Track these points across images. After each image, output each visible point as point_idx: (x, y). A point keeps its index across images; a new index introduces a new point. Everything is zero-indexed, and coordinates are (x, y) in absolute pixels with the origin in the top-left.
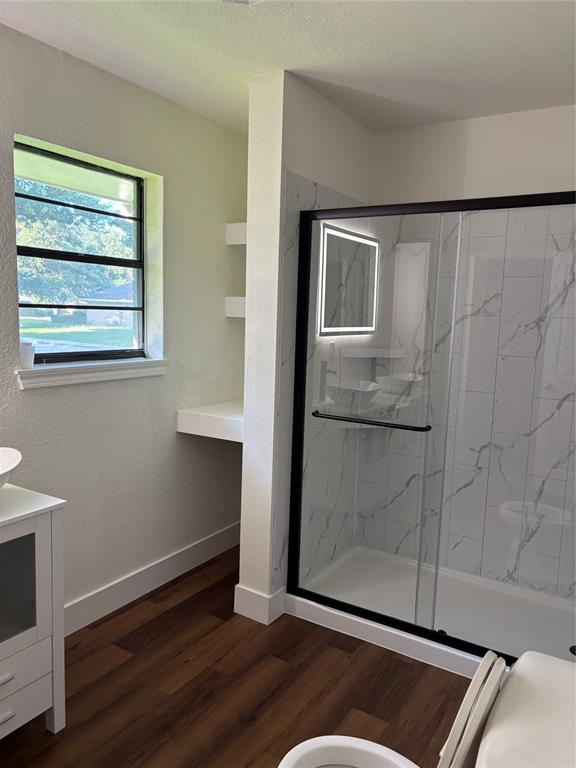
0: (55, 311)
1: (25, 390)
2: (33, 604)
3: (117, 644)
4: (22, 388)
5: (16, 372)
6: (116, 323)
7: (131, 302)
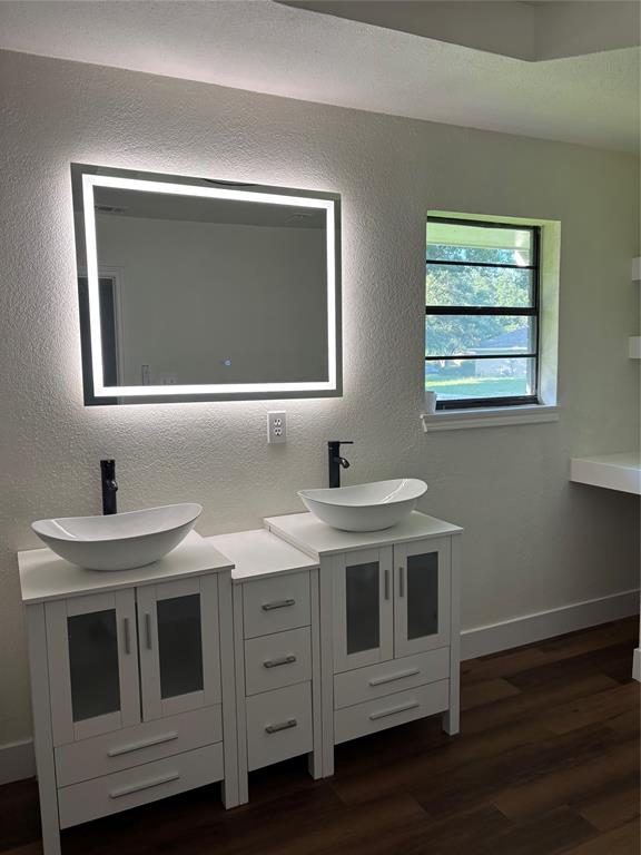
0: (442, 363)
1: (428, 432)
2: (436, 616)
3: (505, 678)
4: (426, 430)
5: (422, 417)
6: (506, 374)
7: (525, 349)
